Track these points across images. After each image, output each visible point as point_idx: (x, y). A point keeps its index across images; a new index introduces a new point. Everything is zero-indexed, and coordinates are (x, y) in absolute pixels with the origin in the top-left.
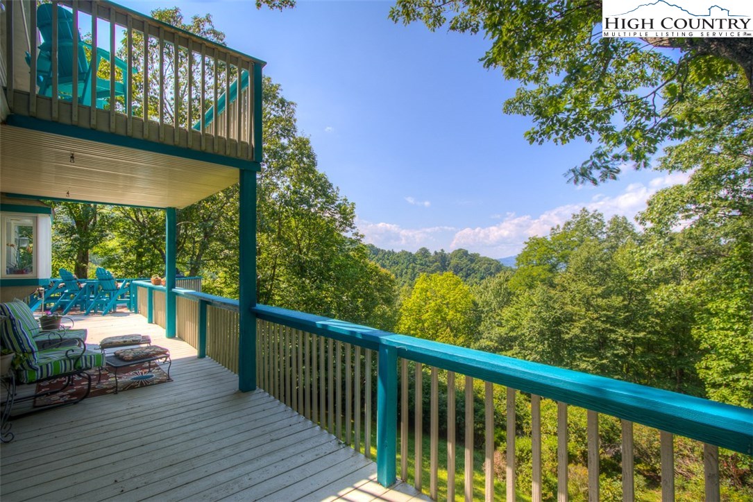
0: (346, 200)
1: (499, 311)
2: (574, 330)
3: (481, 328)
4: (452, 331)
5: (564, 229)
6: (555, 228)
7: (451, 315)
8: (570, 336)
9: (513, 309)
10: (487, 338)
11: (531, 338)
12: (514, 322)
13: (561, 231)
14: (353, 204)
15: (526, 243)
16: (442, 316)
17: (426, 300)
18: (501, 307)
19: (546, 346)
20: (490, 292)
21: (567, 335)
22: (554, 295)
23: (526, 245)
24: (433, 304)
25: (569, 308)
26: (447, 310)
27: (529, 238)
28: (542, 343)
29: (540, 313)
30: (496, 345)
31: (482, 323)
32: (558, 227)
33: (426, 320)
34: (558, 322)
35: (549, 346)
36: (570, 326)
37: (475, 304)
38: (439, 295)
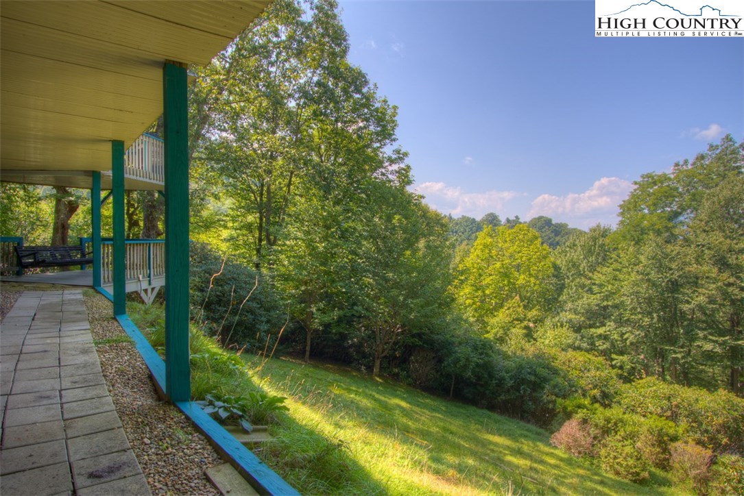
0: (385, 101)
1: (590, 274)
2: (699, 299)
3: (563, 298)
4: (522, 300)
5: (694, 164)
6: (681, 163)
7: (521, 279)
8: (692, 306)
9: (610, 270)
10: (570, 310)
11: (634, 308)
12: (610, 286)
13: (690, 167)
14: (395, 108)
15: (636, 183)
16: (509, 282)
17: (489, 260)
18: (593, 269)
19: (655, 320)
20: (579, 249)
21: (687, 305)
22: (672, 251)
23: (636, 187)
24: (498, 265)
25: (694, 268)
26: (516, 274)
27: (642, 177)
28: (650, 313)
29: (648, 274)
30: (583, 319)
31: (565, 290)
32: (686, 162)
33: (488, 286)
34: (675, 286)
35: (659, 321)
36: (693, 293)
37: (556, 267)
38: (507, 254)
